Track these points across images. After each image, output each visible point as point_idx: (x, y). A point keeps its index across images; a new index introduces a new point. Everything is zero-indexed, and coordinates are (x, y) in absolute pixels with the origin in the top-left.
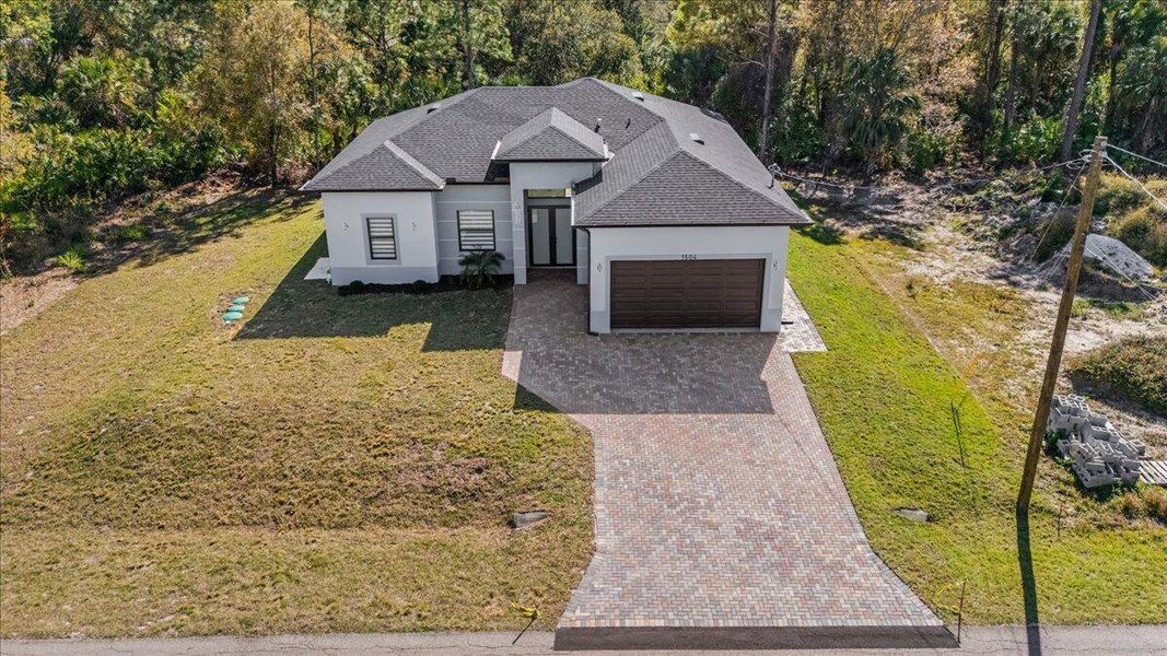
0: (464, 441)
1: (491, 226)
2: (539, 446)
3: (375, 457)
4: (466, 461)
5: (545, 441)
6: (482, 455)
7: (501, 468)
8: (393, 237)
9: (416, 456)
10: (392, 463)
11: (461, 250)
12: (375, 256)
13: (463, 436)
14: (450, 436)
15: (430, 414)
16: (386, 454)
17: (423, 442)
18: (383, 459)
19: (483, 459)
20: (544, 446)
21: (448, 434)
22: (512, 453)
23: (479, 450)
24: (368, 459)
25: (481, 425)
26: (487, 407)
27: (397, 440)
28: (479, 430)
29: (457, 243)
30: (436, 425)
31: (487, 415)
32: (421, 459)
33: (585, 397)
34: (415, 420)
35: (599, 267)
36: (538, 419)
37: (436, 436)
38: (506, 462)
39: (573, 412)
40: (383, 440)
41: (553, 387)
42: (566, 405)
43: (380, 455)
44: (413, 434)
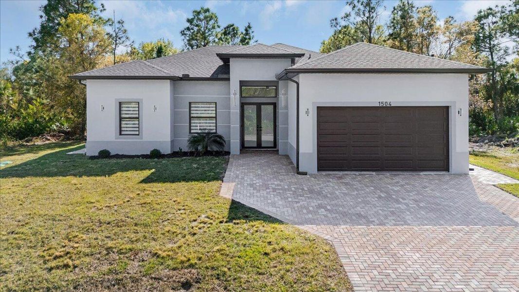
0: (172, 250)
1: (214, 115)
2: (266, 254)
3: (51, 269)
4: (171, 273)
5: (274, 251)
6: (192, 266)
7: (217, 282)
8: (138, 118)
9: (105, 268)
10: (72, 277)
11: (190, 133)
12: (123, 133)
13: (170, 246)
14: (154, 246)
15: (136, 225)
16: (66, 266)
17: (120, 252)
18: (59, 272)
19: (194, 271)
20: (273, 255)
21: (153, 243)
22: (233, 262)
23: (189, 260)
24: (40, 272)
25: (195, 234)
26: (203, 218)
27: (88, 251)
28: (191, 239)
29: (188, 128)
30: (140, 235)
31: (202, 225)
32: (110, 272)
33: (309, 212)
34: (117, 230)
35: (307, 112)
36: (262, 229)
37: (139, 246)
38: (225, 273)
39: (301, 224)
40: (71, 250)
41: (273, 204)
42: (291, 218)
43: (58, 267)
44: (110, 244)
